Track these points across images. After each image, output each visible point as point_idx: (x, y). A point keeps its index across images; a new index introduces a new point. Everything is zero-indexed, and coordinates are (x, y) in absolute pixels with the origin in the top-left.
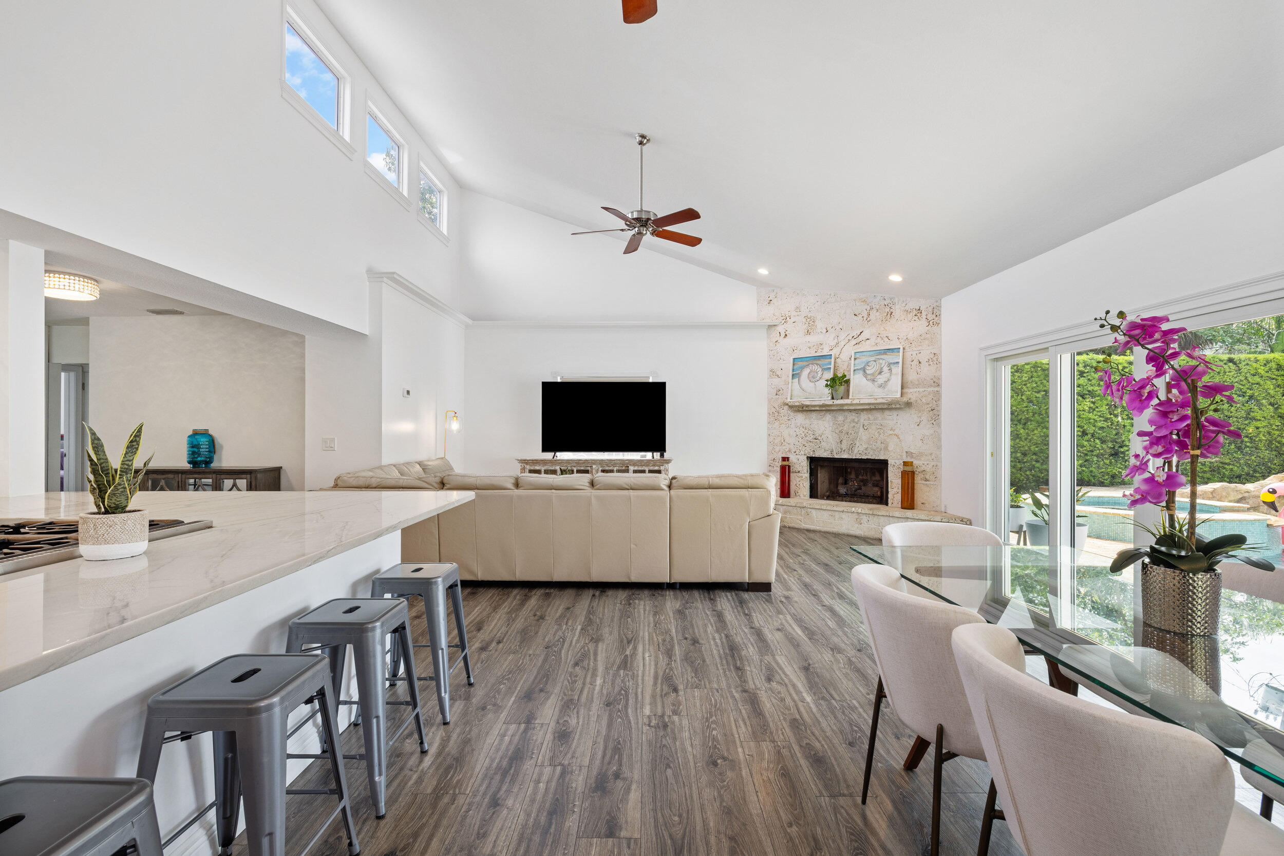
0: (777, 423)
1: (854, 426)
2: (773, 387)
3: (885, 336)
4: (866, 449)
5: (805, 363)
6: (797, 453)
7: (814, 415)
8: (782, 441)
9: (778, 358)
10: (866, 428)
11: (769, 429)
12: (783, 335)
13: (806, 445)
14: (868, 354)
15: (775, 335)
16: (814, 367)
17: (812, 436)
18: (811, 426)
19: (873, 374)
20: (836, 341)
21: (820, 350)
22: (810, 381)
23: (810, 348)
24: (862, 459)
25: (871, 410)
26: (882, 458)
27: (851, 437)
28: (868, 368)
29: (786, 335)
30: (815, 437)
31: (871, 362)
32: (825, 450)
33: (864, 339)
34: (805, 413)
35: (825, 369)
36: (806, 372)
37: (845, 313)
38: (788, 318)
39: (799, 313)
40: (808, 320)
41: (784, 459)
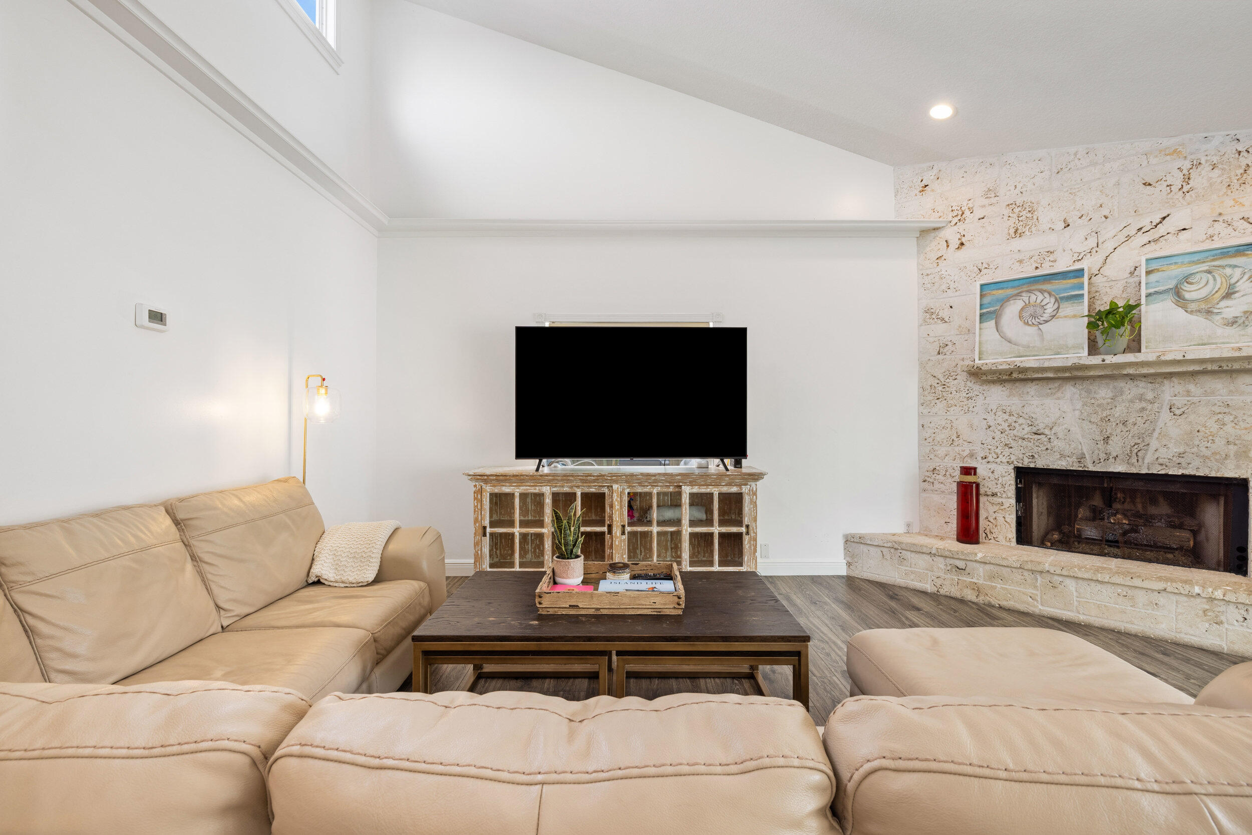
0: (941, 405)
1: (1143, 409)
2: (931, 340)
3: (1237, 217)
4: (1180, 455)
5: (1010, 292)
6: (990, 459)
7: (1032, 389)
8: (954, 437)
9: (944, 287)
10: (1178, 412)
11: (921, 415)
12: (954, 243)
13: (1013, 444)
14: (1187, 259)
15: (935, 246)
16: (1033, 297)
17: (1027, 429)
18: (1026, 410)
19: (1205, 299)
20: (1092, 242)
21: (1046, 264)
22: (1027, 324)
23: (1021, 262)
24: (1167, 475)
25: (1193, 374)
26: (1230, 472)
27: (1134, 430)
28: (1186, 287)
29: (962, 244)
30: (1034, 429)
31: (1198, 276)
32: (1062, 456)
33: (1172, 230)
34: (1008, 385)
35: (1062, 298)
36: (1013, 309)
37: (1118, 184)
38: (967, 213)
39: (994, 200)
40: (1017, 210)
41: (967, 471)
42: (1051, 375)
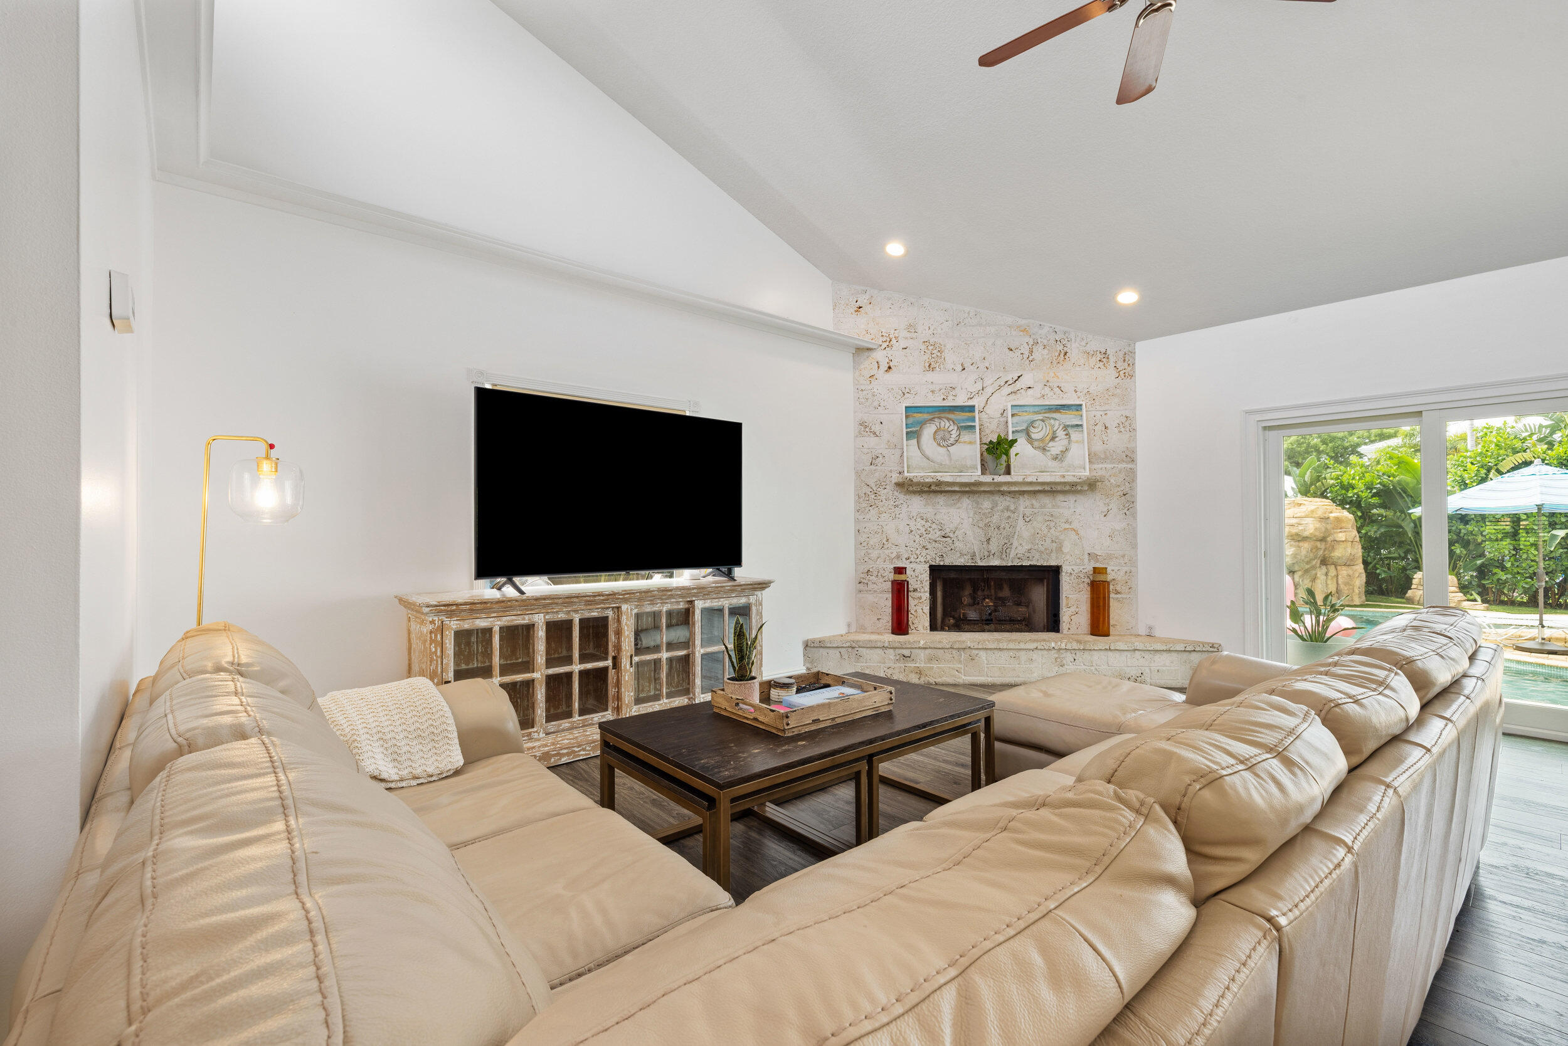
0: (873, 512)
1: (1009, 517)
2: (866, 451)
3: (1055, 386)
4: (1029, 551)
5: (926, 416)
6: (912, 559)
7: (941, 499)
8: (884, 541)
9: (876, 404)
10: (1027, 520)
11: (857, 521)
12: (884, 367)
13: (929, 546)
14: (1032, 409)
15: (868, 365)
16: (943, 424)
17: (939, 533)
18: (938, 517)
19: (1042, 440)
20: (979, 386)
21: (950, 398)
22: (939, 445)
23: (933, 392)
24: (1022, 566)
25: (1035, 492)
26: (1053, 563)
27: (1004, 533)
28: (1032, 430)
29: (890, 368)
30: (943, 534)
31: (1037, 423)
32: (962, 555)
33: (1024, 386)
34: (925, 496)
35: (962, 427)
36: (929, 431)
37: (994, 344)
38: (894, 341)
39: (914, 335)
40: (930, 348)
41: (900, 571)
42: (957, 489)
